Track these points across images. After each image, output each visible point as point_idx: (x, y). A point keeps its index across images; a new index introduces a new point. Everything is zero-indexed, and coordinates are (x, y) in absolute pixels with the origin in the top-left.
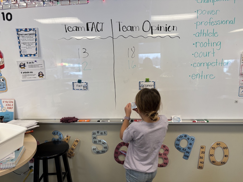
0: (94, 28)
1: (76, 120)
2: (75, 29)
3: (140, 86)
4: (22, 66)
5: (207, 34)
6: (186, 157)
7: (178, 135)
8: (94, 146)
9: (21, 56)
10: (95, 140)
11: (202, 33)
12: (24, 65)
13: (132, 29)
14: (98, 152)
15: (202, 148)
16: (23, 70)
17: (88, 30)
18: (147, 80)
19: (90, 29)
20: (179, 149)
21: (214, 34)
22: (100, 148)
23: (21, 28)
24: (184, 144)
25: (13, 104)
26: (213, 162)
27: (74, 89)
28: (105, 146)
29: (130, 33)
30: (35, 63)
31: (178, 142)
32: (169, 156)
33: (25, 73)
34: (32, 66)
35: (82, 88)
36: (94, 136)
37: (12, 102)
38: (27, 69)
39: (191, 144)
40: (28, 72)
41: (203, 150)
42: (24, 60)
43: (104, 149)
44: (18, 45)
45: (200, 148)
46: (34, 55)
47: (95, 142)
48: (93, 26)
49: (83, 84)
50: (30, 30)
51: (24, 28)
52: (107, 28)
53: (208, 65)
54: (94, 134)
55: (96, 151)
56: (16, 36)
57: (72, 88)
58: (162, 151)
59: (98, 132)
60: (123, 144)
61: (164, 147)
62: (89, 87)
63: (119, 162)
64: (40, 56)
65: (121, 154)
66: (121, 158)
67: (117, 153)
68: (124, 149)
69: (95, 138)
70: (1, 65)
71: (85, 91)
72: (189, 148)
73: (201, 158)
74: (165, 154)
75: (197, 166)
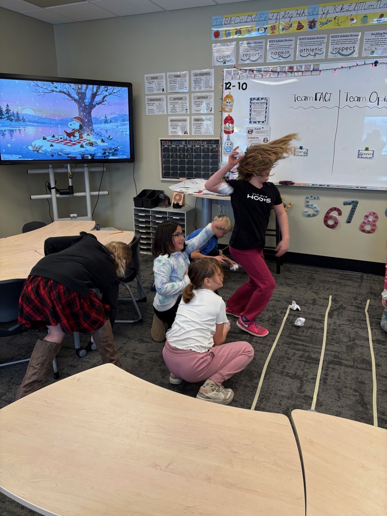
0: (322, 98)
1: (294, 184)
2: (303, 98)
3: (359, 155)
4: (250, 132)
8: (306, 209)
9: (250, 122)
10: (308, 204)
12: (252, 131)
13: (359, 99)
14: (309, 216)
16: (250, 136)
17: (316, 100)
18: (367, 149)
19: (318, 99)
22: (311, 212)
23: (254, 97)
27: (294, 155)
28: (316, 209)
29: (356, 103)
30: (262, 130)
32: (377, 223)
33: (252, 138)
34: (258, 132)
35: (303, 154)
36: (307, 200)
38: (254, 135)
40: (254, 138)
42: (253, 126)
43: (315, 213)
44: (249, 112)
46: (263, 122)
47: (307, 206)
48: (322, 96)
49: (304, 151)
50: (262, 99)
51: (256, 97)
52: (335, 98)
54: (307, 198)
55: (306, 214)
56: (249, 104)
58: (371, 219)
59: (311, 197)
60: (335, 209)
61: (374, 214)
62: (309, 154)
63: (328, 226)
64: (267, 123)
65: (331, 218)
66: (331, 222)
67: (327, 217)
68: (334, 214)
69: (308, 202)
70: (231, 130)
71: (305, 157)
74: (374, 221)
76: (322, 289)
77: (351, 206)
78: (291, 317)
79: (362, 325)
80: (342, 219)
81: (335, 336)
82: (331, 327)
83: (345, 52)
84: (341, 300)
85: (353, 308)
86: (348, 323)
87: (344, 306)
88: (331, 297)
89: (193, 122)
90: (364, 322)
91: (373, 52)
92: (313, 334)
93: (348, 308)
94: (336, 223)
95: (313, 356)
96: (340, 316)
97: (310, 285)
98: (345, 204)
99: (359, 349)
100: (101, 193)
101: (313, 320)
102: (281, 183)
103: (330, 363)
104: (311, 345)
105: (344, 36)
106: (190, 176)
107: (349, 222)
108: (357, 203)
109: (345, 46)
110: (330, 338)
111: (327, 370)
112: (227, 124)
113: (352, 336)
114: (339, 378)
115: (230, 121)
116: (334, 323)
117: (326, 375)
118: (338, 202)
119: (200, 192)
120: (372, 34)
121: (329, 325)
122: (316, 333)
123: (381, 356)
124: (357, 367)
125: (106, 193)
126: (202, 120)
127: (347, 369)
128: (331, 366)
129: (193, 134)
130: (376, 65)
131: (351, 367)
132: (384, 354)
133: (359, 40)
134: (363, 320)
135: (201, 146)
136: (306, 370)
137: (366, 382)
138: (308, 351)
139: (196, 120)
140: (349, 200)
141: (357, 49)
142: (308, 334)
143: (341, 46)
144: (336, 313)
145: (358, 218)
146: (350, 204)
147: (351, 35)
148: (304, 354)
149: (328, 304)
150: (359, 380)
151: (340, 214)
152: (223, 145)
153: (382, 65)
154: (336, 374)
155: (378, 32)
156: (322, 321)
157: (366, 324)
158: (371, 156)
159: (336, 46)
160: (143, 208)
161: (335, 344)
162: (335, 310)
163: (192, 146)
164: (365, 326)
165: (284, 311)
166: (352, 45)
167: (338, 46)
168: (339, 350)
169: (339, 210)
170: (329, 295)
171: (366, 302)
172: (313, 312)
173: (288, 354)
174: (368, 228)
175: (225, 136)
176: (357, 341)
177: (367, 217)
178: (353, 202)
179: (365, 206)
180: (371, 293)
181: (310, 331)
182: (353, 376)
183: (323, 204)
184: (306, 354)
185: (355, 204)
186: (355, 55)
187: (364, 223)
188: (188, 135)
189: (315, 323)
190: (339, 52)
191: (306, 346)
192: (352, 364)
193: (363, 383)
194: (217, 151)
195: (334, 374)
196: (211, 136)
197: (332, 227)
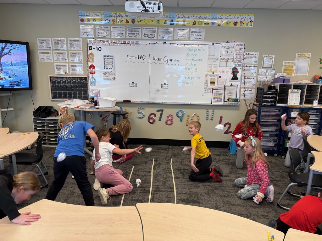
1: (131, 101)
2: (132, 57)
3: (161, 87)
4: (105, 73)
5: (191, 65)
6: (181, 120)
7: (177, 110)
8: (138, 115)
9: (105, 68)
10: (139, 112)
11: (189, 64)
13: (159, 59)
14: (140, 118)
15: (188, 116)
16: (105, 76)
17: (138, 58)
18: (165, 84)
19: (139, 58)
20: (178, 117)
21: (194, 65)
22: (141, 116)
23: (106, 55)
24: (180, 114)
27: (130, 86)
28: (143, 115)
29: (158, 61)
30: (111, 72)
31: (177, 113)
32: (173, 120)
34: (110, 74)
35: (134, 86)
36: (139, 110)
37: (98, 91)
38: (107, 75)
39: (183, 114)
40: (107, 77)
41: (188, 117)
42: (106, 70)
44: (103, 63)
45: (187, 116)
46: (112, 69)
47: (139, 113)
49: (135, 84)
50: (110, 56)
51: (107, 55)
52: (147, 58)
53: (191, 78)
54: (138, 109)
55: (139, 117)
56: (103, 59)
58: (170, 118)
59: (141, 108)
60: (153, 114)
61: (171, 115)
62: (137, 86)
63: (150, 123)
64: (114, 69)
65: (151, 118)
66: (151, 121)
67: (149, 118)
68: (153, 116)
69: (139, 111)
70: (94, 72)
71: (135, 88)
72: (182, 116)
73: (187, 121)
74: (172, 119)
75: (185, 125)
76: (149, 156)
77: (160, 112)
78: (135, 172)
79: (169, 171)
80: (157, 119)
81: (157, 178)
82: (155, 174)
83: (150, 36)
84: (159, 160)
85: (165, 163)
86: (163, 171)
87: (161, 163)
88: (154, 159)
89: (70, 67)
90: (170, 170)
91: (163, 37)
92: (146, 179)
93: (163, 163)
94: (154, 121)
95: (147, 189)
96: (159, 168)
97: (143, 155)
98: (157, 111)
99: (169, 183)
100: (9, 109)
101: (146, 171)
102: (124, 101)
103: (155, 191)
104: (145, 184)
105: (149, 29)
106: (70, 98)
107: (160, 120)
108: (163, 110)
109: (150, 33)
110: (154, 179)
111: (153, 195)
112: (91, 69)
113: (165, 177)
114: (159, 197)
115: (93, 67)
116: (156, 172)
117: (153, 197)
118: (154, 110)
119: (78, 107)
120: (162, 29)
121: (154, 173)
122: (147, 178)
123: (178, 184)
124: (167, 191)
125: (13, 109)
126: (76, 66)
127: (163, 193)
128: (155, 192)
129: (71, 73)
130: (165, 44)
131: (165, 191)
132: (179, 183)
133: (156, 31)
134: (170, 169)
135: (76, 80)
136: (144, 197)
137: (172, 197)
138: (144, 187)
139: (72, 66)
140: (159, 109)
141: (156, 35)
142: (144, 179)
143: (148, 33)
144: (157, 167)
145: (164, 118)
146: (159, 111)
147: (153, 29)
148: (142, 189)
149: (153, 163)
150: (169, 197)
151: (155, 116)
152: (90, 81)
153: (167, 44)
154: (158, 196)
155: (165, 28)
156: (150, 172)
157: (171, 170)
158: (167, 87)
159: (146, 33)
160: (40, 118)
161: (157, 182)
162: (156, 165)
163: (71, 80)
164: (171, 171)
165: (130, 169)
166: (154, 33)
167: (147, 33)
168: (159, 184)
169: (155, 114)
170: (153, 158)
171: (171, 159)
172: (146, 168)
173: (134, 190)
174: (169, 123)
175: (90, 76)
176: (167, 179)
177: (168, 117)
178: (161, 110)
179: (167, 112)
180: (173, 155)
181: (144, 177)
182: (166, 195)
183: (147, 112)
184: (143, 189)
185: (162, 111)
186: (155, 38)
187: (167, 120)
188: (68, 74)
189: (147, 173)
190: (147, 36)
191: (143, 185)
192: (165, 190)
193: (170, 198)
194: (87, 84)
195: (157, 196)
196: (82, 75)
197: (152, 123)
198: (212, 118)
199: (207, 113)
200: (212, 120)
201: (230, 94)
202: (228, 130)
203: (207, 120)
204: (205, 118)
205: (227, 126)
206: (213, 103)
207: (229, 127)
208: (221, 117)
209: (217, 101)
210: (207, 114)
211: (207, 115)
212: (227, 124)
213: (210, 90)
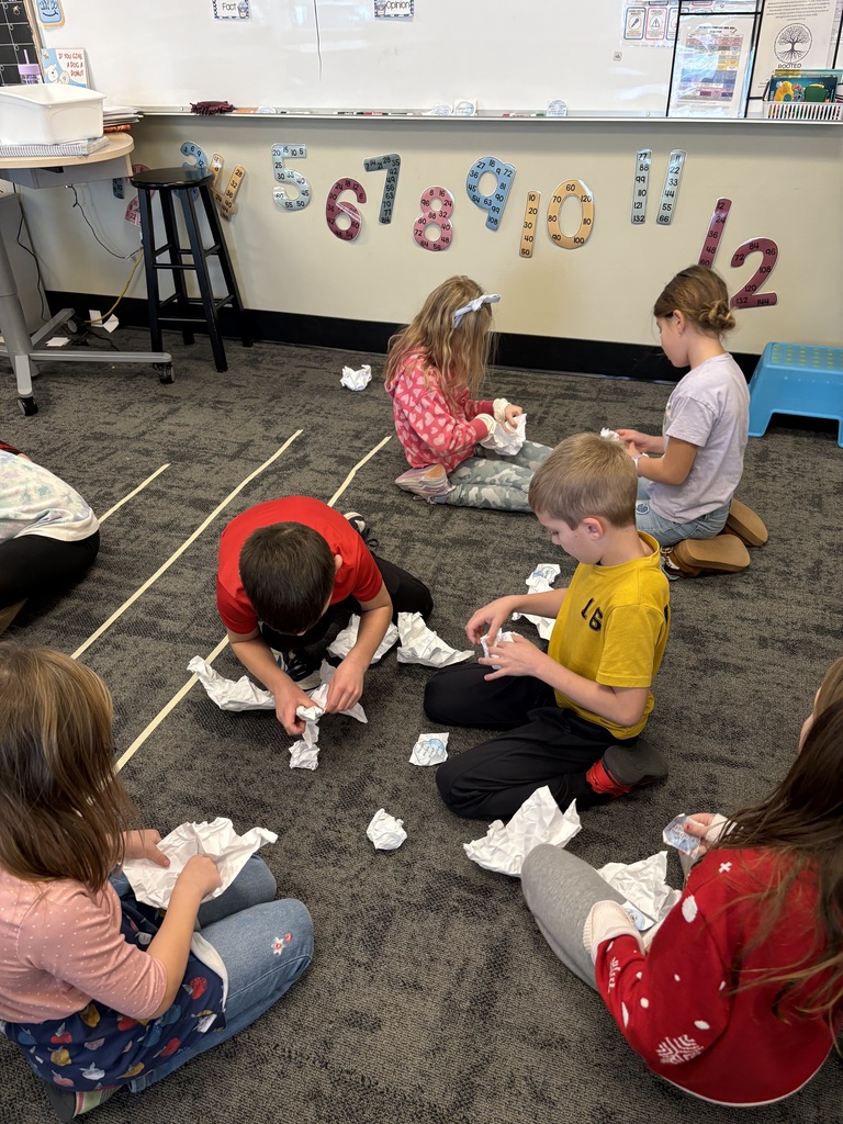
1: (231, 109)
3: (376, 7)
6: (493, 223)
7: (470, 160)
8: (279, 189)
14: (289, 206)
15: (532, 198)
20: (475, 199)
22: (292, 194)
24: (488, 187)
25: (83, 61)
26: (556, 238)
27: (216, 17)
28: (303, 187)
31: (473, 181)
32: (453, 221)
35: (235, 13)
36: (277, 159)
37: (80, 56)
39: (503, 186)
41: (533, 205)
43: (303, 198)
45: (526, 197)
47: (281, 177)
54: (276, 153)
55: (281, 201)
57: (213, 13)
59: (286, 149)
60: (346, 184)
61: (442, 192)
63: (338, 234)
65: (343, 208)
66: (343, 224)
67: (332, 212)
68: (348, 198)
69: (278, 165)
71: (243, 22)
72: (499, 197)
73: (528, 225)
74: (444, 215)
75: (518, 251)
77: (383, 174)
80: (370, 212)
94: (356, 225)
97: (273, 403)
98: (369, 167)
102: (195, 108)
107: (385, 220)
108: (397, 162)
118: (350, 161)
140: (377, 154)
145: (407, 209)
146: (380, 166)
151: (362, 198)
158: (407, 11)
162: (275, 471)
169: (358, 185)
170: (296, 429)
174: (433, 235)
177: (425, 203)
178: (387, 159)
179: (423, 169)
183: (323, 167)
185: (392, 165)
187: (421, 221)
194: (23, 16)
197: (348, 236)
198: (666, 213)
199: (639, 179)
200: (664, 220)
201: (793, 39)
202: (752, 286)
203: (639, 220)
204: (628, 212)
205: (755, 260)
206: (677, 114)
207: (765, 270)
208: (723, 206)
209: (705, 94)
210: (642, 186)
211: (640, 193)
212: (753, 246)
213: (661, 19)
